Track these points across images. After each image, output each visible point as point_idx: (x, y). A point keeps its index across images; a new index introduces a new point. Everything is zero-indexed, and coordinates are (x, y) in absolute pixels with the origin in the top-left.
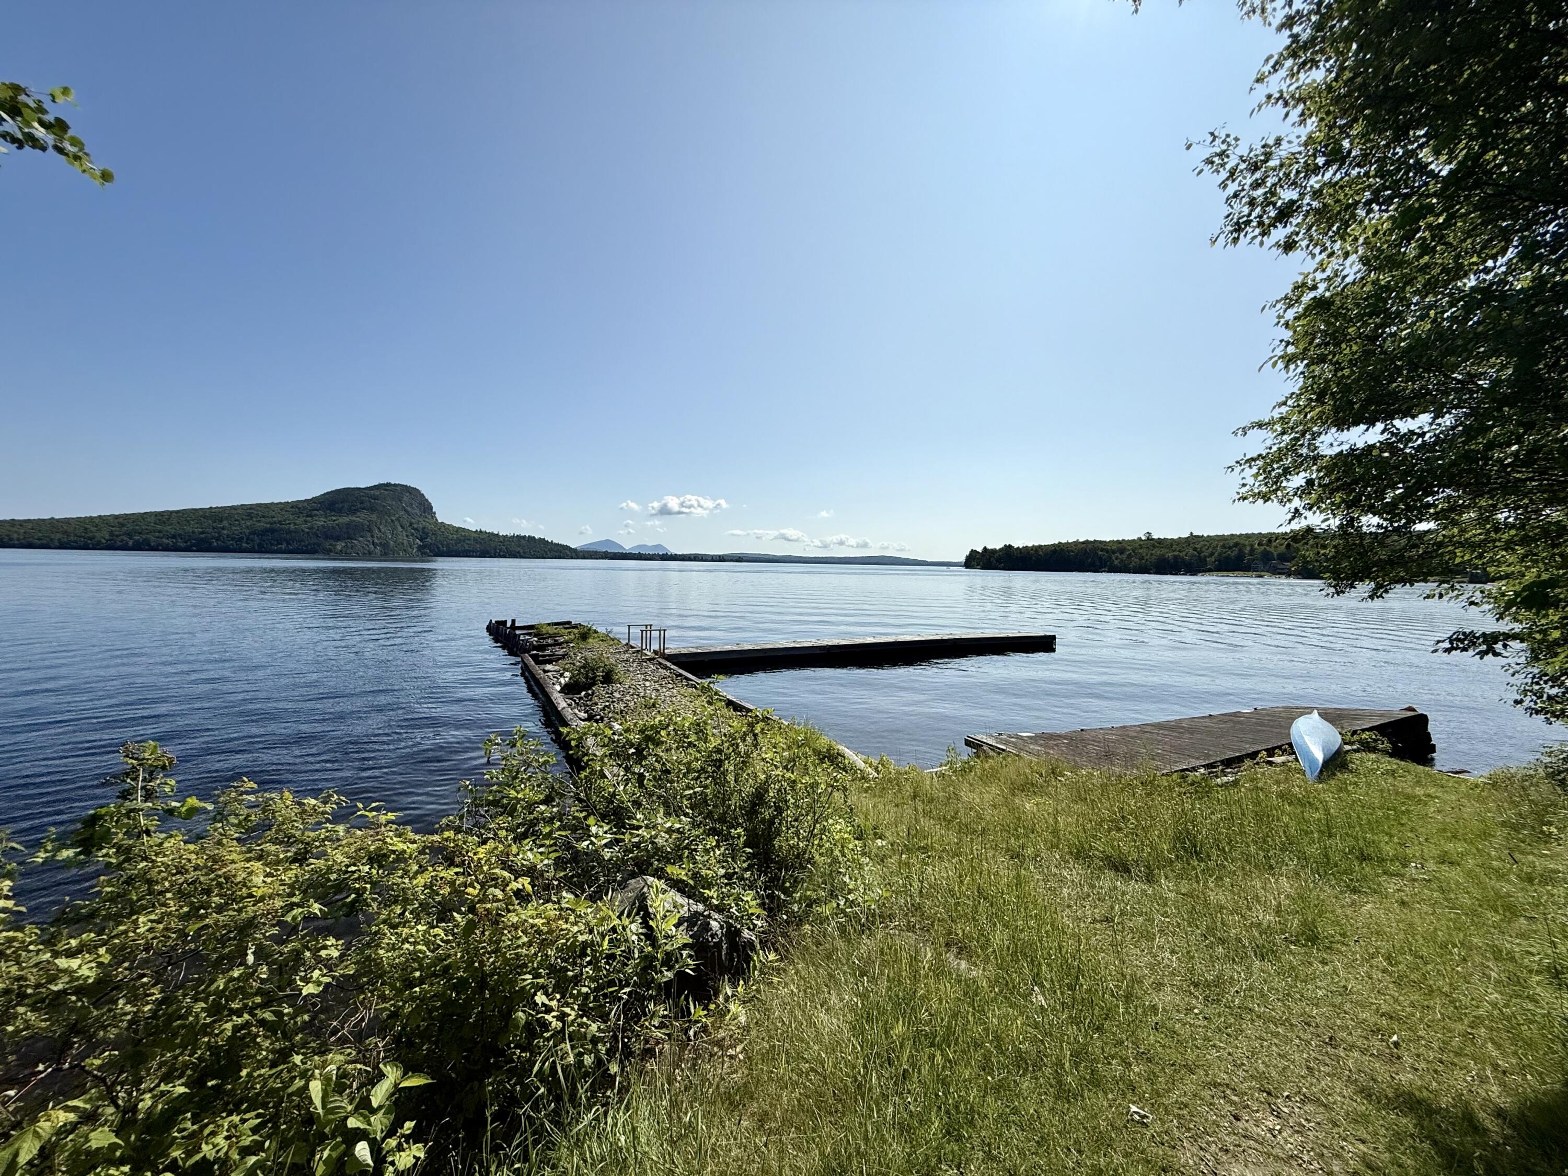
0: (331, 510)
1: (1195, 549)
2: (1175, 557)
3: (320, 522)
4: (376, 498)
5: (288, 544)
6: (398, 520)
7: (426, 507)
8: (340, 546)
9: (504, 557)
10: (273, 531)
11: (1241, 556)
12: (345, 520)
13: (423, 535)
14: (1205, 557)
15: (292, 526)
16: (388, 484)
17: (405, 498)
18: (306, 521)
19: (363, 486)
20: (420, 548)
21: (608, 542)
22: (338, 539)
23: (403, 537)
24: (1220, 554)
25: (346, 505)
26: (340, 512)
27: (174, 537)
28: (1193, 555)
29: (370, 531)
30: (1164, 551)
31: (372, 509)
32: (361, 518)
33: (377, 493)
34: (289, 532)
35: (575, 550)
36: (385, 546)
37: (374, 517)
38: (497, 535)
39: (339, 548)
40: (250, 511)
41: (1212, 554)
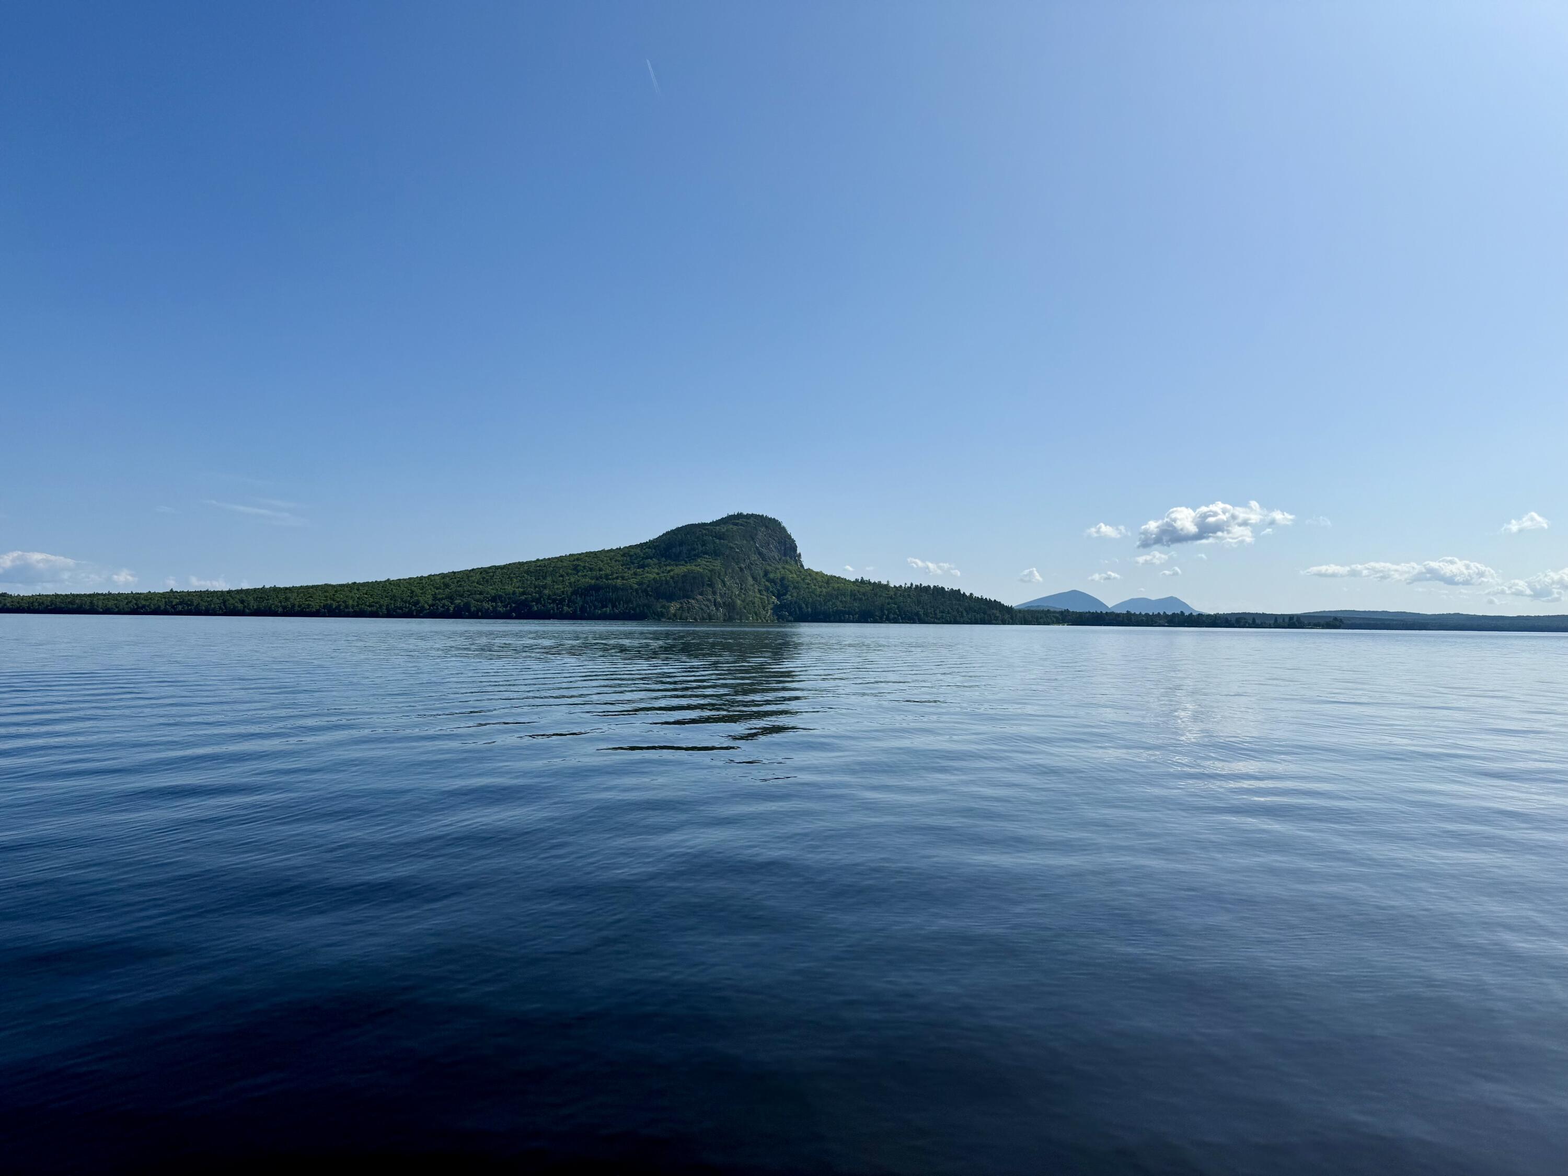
0: (668, 557)
3: (652, 574)
4: (721, 537)
5: (614, 606)
6: (749, 568)
7: (788, 547)
8: (673, 607)
9: (895, 621)
10: (597, 588)
12: (680, 570)
13: (781, 588)
15: (619, 582)
16: (740, 516)
17: (760, 535)
18: (635, 574)
19: (708, 520)
20: (777, 609)
21: (1075, 594)
22: (671, 598)
23: (754, 595)
25: (684, 549)
26: (677, 559)
27: (494, 599)
29: (711, 585)
31: (716, 554)
32: (700, 567)
33: (723, 529)
34: (615, 589)
35: (1009, 610)
36: (730, 606)
37: (717, 564)
38: (886, 587)
39: (672, 610)
40: (576, 563)
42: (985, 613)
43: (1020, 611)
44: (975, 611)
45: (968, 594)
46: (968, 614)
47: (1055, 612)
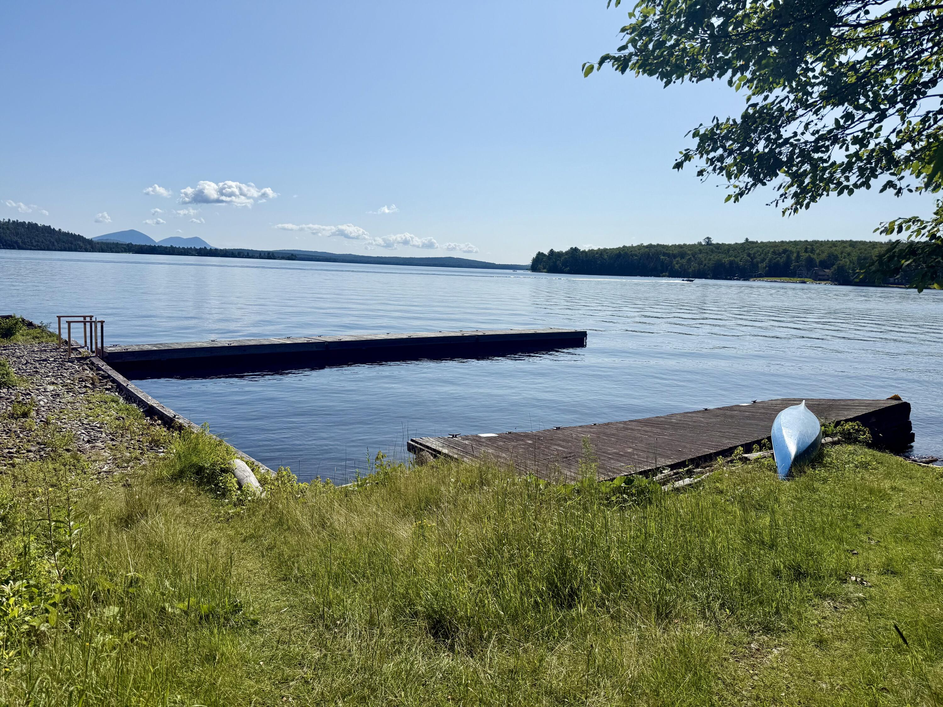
1: (749, 255)
2: (731, 263)
11: (787, 264)
14: (758, 263)
21: (132, 233)
24: (770, 261)
28: (747, 261)
30: (722, 256)
35: (90, 242)
41: (763, 260)
42: (72, 244)
43: (98, 243)
44: (64, 242)
45: (57, 229)
46: (58, 243)
47: (122, 244)
